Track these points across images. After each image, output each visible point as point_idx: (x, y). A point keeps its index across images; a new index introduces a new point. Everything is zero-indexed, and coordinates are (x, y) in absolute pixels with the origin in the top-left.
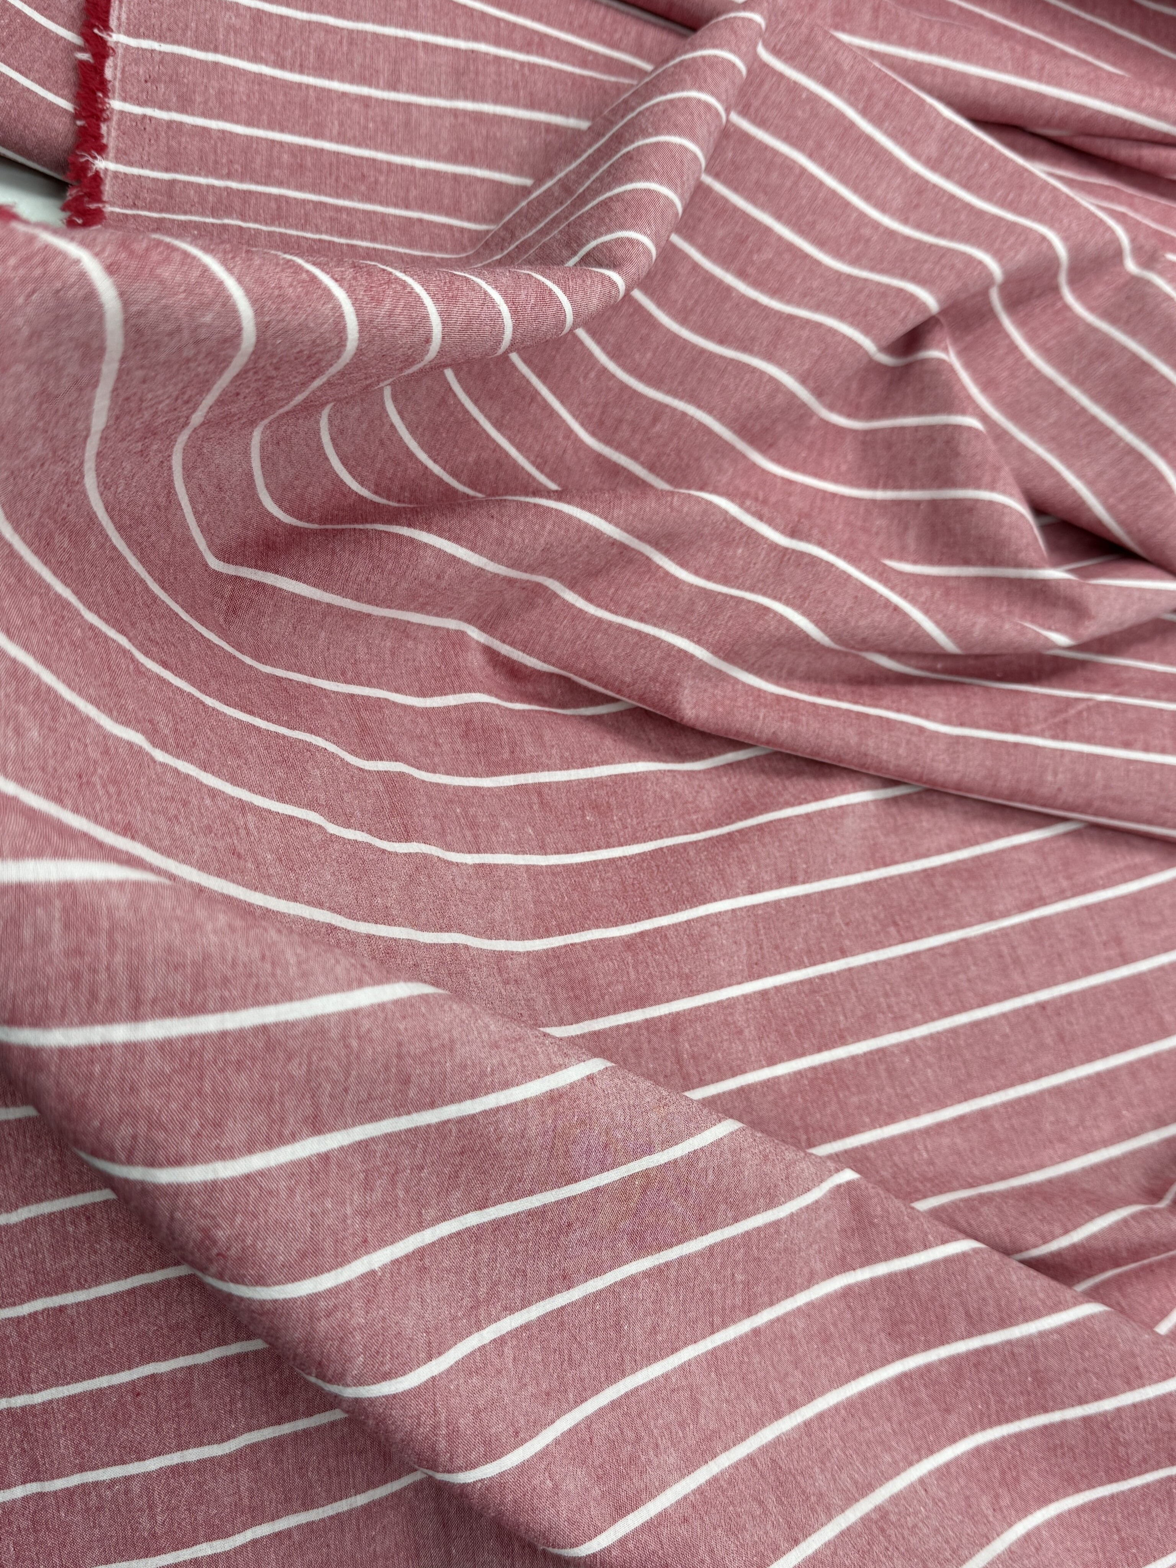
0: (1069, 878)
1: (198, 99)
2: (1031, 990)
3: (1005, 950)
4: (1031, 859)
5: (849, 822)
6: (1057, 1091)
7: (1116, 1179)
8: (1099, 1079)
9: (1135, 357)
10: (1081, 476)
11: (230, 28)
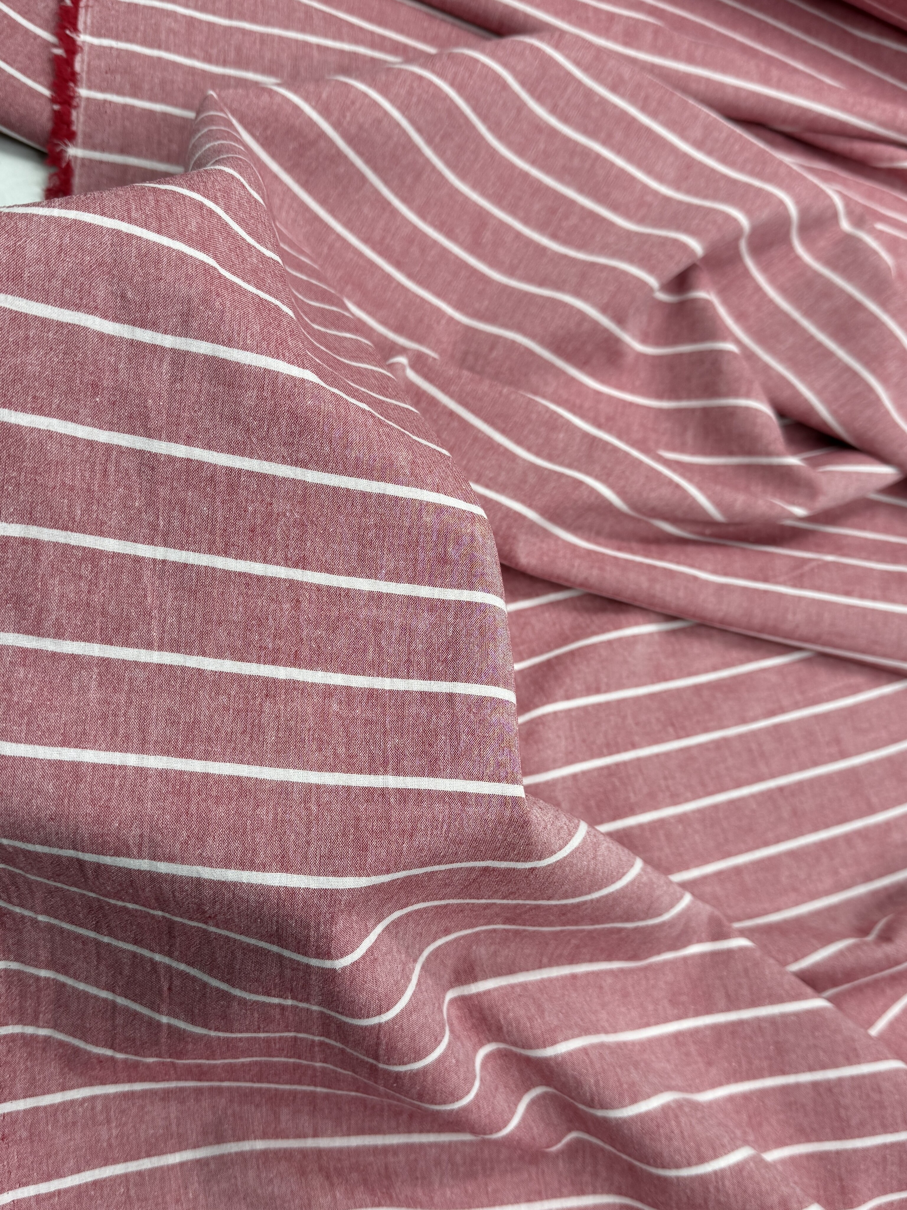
0: (803, 692)
1: (146, 86)
2: (773, 776)
3: (754, 746)
4: (774, 678)
5: (640, 648)
6: (791, 854)
7: (834, 920)
8: (823, 845)
9: (850, 297)
10: (811, 387)
11: (170, 30)
